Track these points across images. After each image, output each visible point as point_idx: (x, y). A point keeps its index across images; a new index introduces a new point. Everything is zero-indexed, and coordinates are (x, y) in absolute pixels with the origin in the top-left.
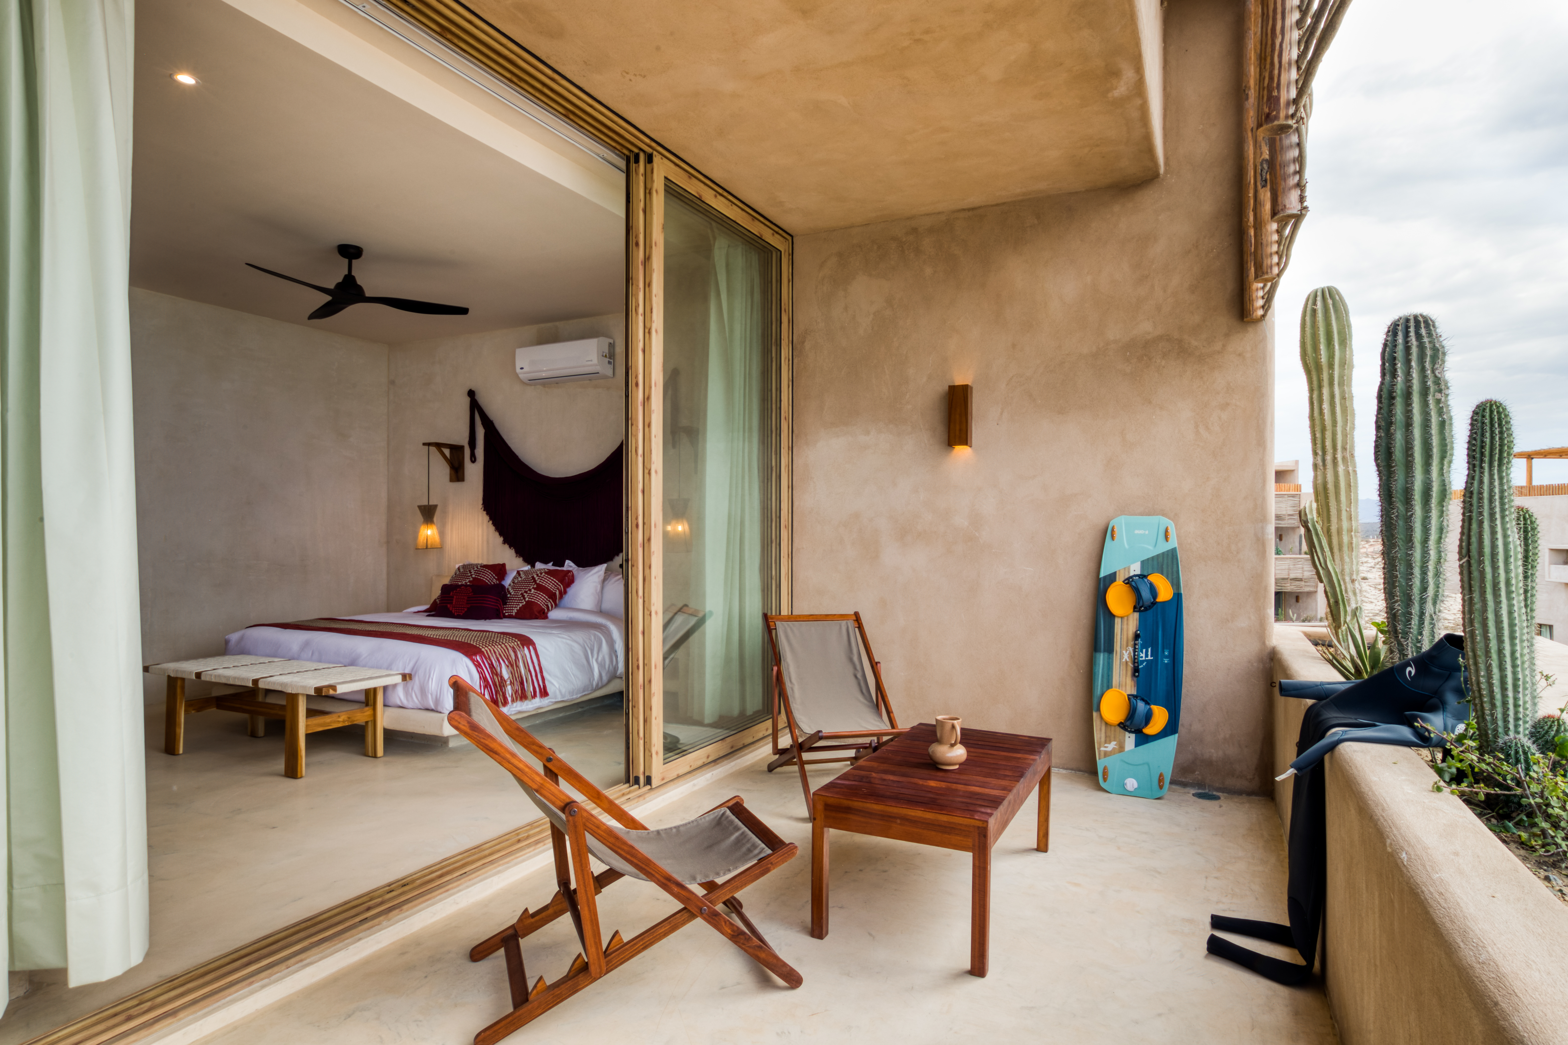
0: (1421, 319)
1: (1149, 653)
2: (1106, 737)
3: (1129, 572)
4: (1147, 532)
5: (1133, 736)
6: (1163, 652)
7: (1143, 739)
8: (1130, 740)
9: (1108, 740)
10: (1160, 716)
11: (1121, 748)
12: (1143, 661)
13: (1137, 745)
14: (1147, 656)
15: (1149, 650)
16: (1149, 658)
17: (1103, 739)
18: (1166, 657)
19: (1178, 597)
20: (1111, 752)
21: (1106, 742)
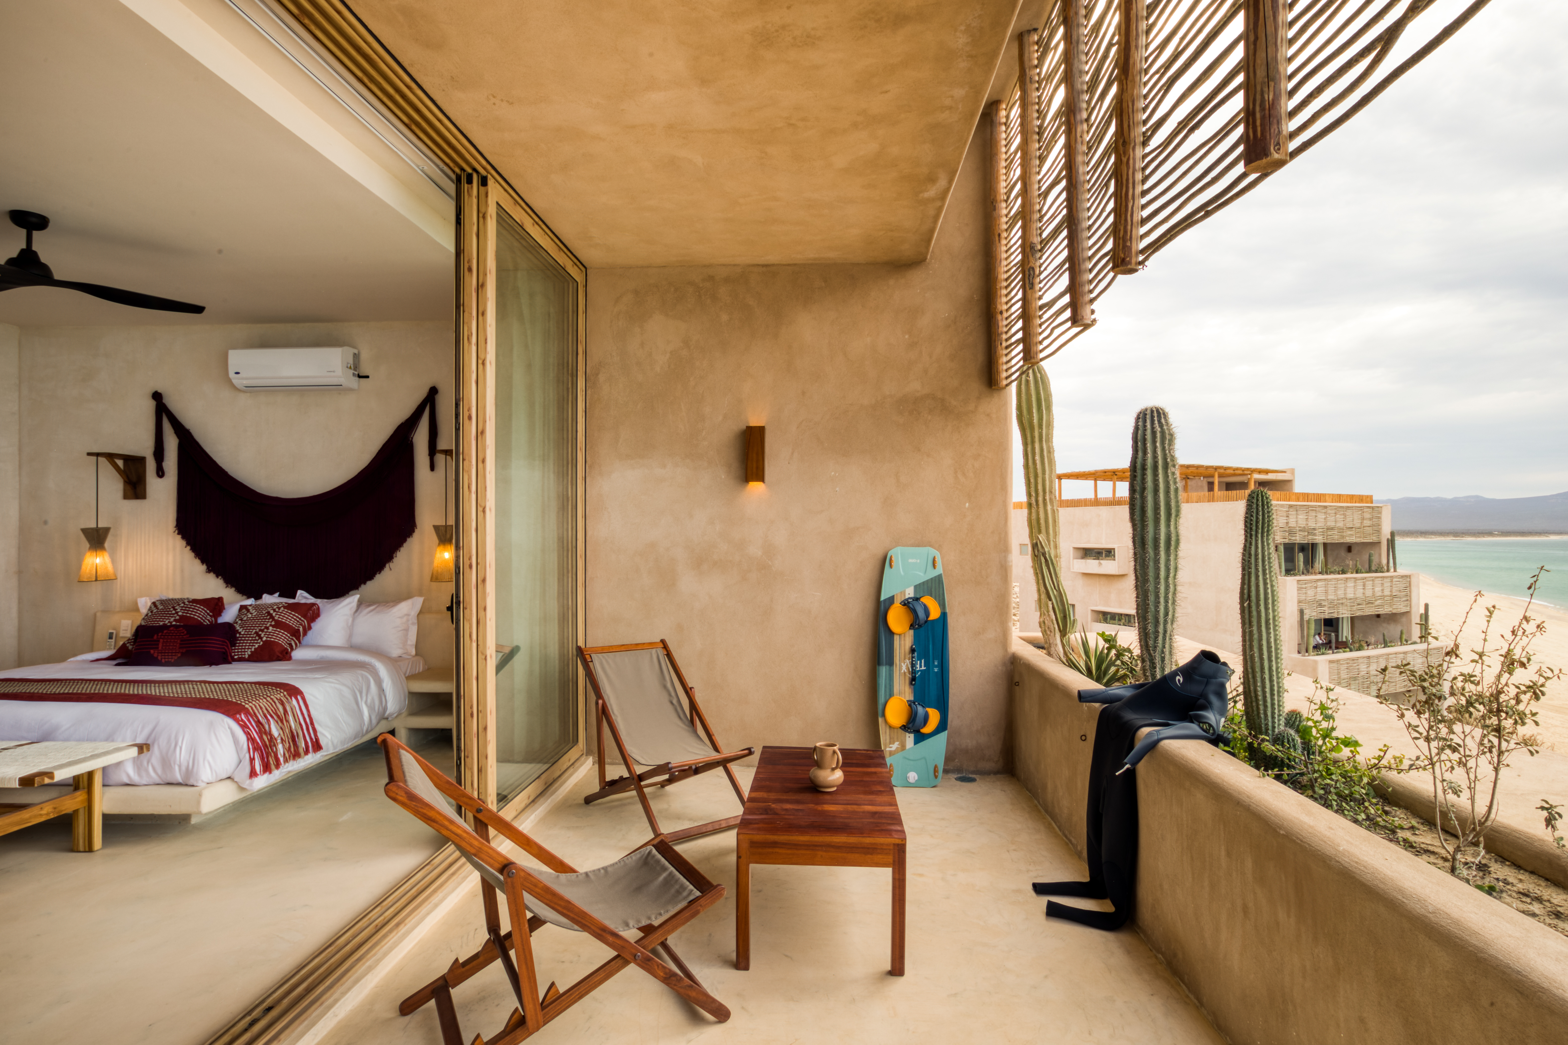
0: (1154, 409)
1: (923, 664)
2: (890, 738)
3: (905, 595)
4: (918, 561)
5: (912, 736)
6: (934, 662)
7: (920, 738)
8: (910, 739)
9: (892, 742)
10: (934, 716)
11: (903, 747)
12: (918, 671)
13: (916, 743)
14: (921, 666)
15: (923, 661)
16: (923, 668)
17: (888, 741)
18: (936, 667)
19: (944, 615)
20: (895, 751)
21: (890, 744)
